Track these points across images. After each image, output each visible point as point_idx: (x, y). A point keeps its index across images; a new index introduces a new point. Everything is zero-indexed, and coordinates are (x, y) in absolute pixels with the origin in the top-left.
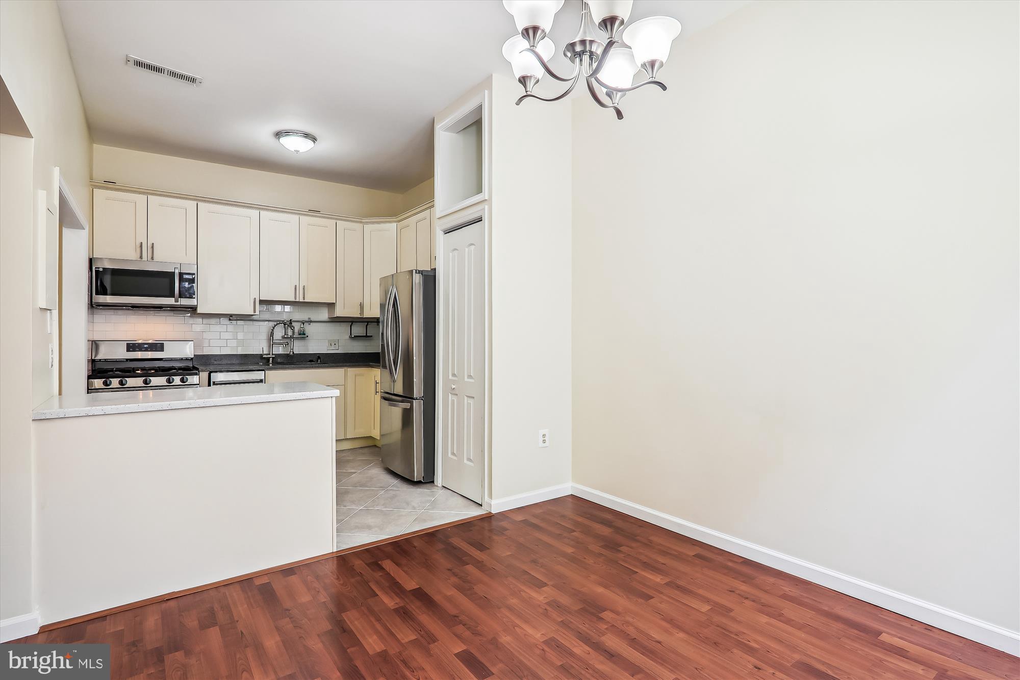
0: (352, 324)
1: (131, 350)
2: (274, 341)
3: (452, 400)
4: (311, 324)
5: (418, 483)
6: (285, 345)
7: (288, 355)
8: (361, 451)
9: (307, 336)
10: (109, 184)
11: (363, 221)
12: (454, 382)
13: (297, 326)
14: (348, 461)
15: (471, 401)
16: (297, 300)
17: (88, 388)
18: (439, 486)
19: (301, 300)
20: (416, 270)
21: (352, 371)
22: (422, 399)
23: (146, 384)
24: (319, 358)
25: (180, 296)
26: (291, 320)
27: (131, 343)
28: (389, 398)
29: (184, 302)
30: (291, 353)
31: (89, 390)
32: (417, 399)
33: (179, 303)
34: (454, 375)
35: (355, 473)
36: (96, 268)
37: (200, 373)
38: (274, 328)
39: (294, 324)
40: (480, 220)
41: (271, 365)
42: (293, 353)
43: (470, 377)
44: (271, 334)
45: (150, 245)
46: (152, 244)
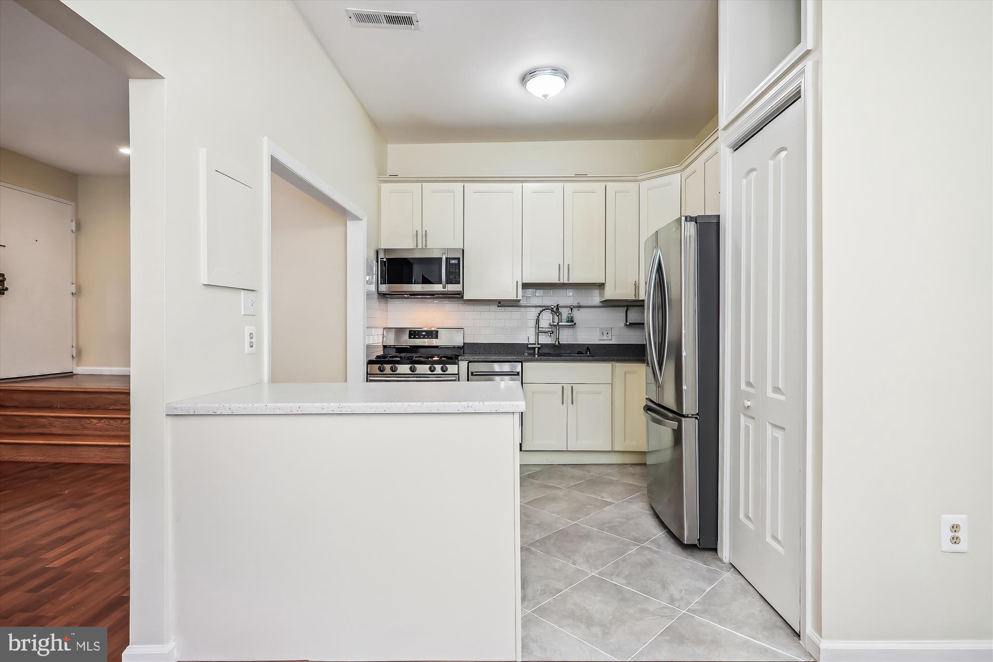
0: (628, 308)
1: (412, 337)
2: (540, 329)
3: (746, 425)
4: (581, 309)
5: (689, 548)
6: (550, 333)
7: (553, 346)
8: (631, 469)
9: (575, 324)
10: (395, 178)
11: (639, 178)
12: (749, 396)
13: (565, 313)
14: (610, 483)
15: (779, 434)
16: (561, 281)
17: (367, 372)
18: (725, 560)
19: (566, 281)
20: (686, 217)
21: (621, 368)
22: (696, 418)
23: (432, 371)
24: (588, 349)
25: (449, 281)
26: (558, 305)
27: (413, 331)
28: (654, 409)
29: (451, 288)
30: (557, 343)
31: (369, 375)
32: (688, 417)
33: (446, 290)
34: (749, 384)
35: (611, 503)
36: (381, 258)
37: (460, 362)
38: (539, 314)
39: (560, 310)
40: (796, 96)
41: (536, 356)
42: (559, 342)
43: (777, 390)
44: (538, 321)
45: (424, 233)
46: (426, 231)
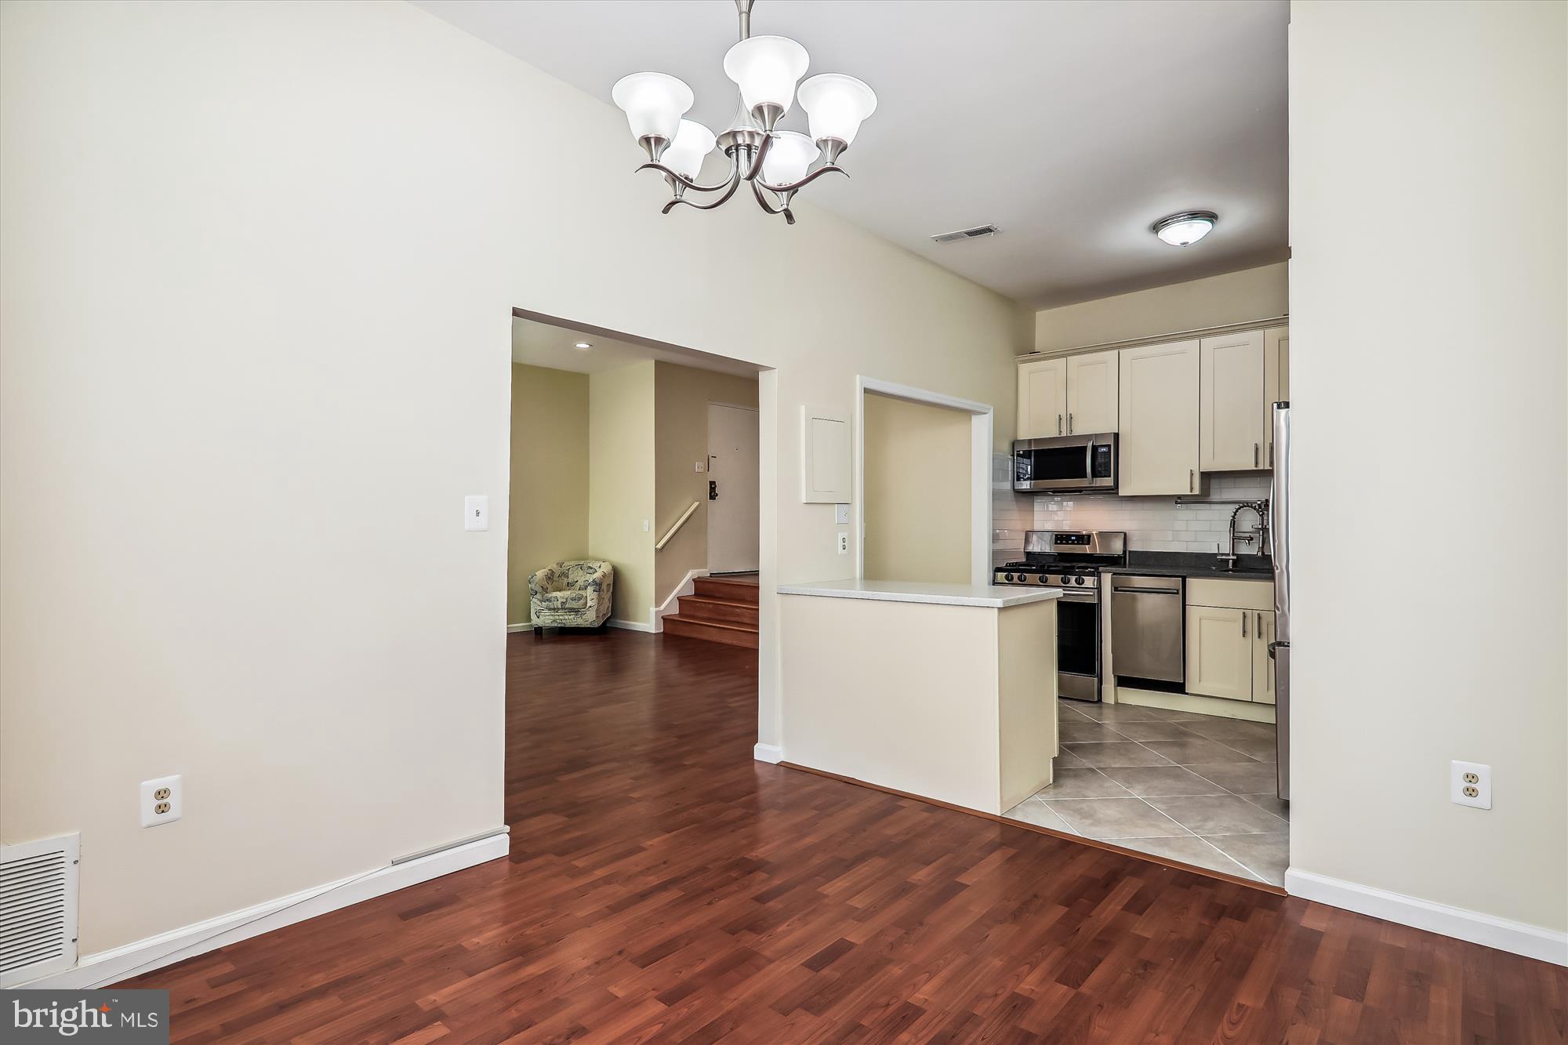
1: (1059, 542)
2: (1237, 533)
6: (1253, 541)
7: (1254, 558)
16: (1261, 467)
17: (991, 580)
19: (1265, 468)
25: (1095, 475)
27: (1060, 535)
29: (1101, 482)
30: (1260, 554)
31: (995, 583)
33: (1094, 484)
36: (1017, 451)
37: (1101, 574)
38: (1237, 511)
41: (1229, 572)
42: (1263, 553)
44: (1233, 523)
45: (1068, 416)
46: (1071, 414)
